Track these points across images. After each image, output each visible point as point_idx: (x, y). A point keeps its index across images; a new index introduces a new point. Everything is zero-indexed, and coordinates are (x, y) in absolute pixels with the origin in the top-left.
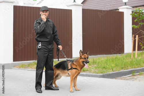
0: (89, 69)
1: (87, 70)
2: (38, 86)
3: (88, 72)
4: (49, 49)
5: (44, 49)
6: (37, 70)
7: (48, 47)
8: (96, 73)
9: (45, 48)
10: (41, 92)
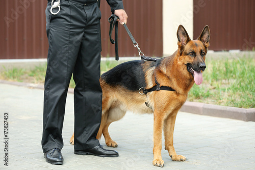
0: (212, 92)
1: (208, 96)
2: (50, 142)
3: (209, 100)
4: (86, 18)
5: (71, 17)
6: (46, 89)
7: (83, 12)
8: (237, 107)
9: (73, 13)
10: (61, 163)
